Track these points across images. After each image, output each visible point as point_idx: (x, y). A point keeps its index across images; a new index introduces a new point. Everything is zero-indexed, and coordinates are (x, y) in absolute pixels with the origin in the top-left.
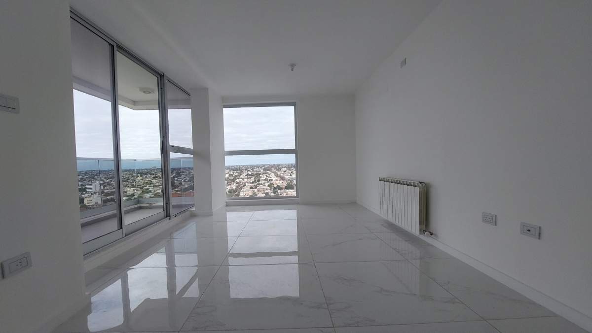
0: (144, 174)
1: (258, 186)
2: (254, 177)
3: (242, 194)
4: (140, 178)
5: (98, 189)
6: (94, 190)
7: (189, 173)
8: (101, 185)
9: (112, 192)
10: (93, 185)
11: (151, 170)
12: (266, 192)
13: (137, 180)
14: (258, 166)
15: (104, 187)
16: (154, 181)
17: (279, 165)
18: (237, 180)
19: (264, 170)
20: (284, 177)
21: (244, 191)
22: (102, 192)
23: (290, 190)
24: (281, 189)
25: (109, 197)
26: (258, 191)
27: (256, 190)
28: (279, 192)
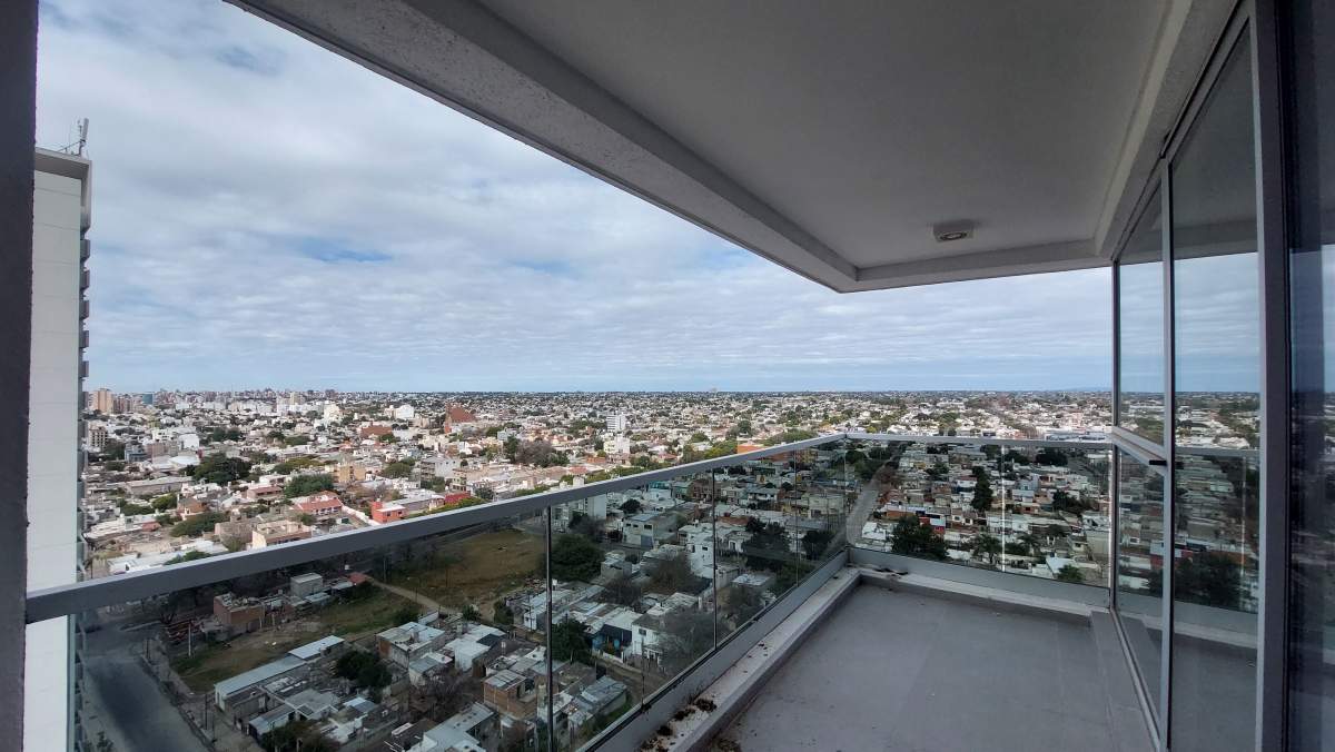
0: (695, 402)
1: (951, 449)
2: (937, 423)
3: (905, 465)
4: (688, 410)
5: (623, 427)
6: (617, 428)
7: (780, 406)
8: (628, 418)
9: (644, 434)
10: (617, 417)
11: (708, 395)
12: (974, 464)
13: (683, 414)
14: (950, 396)
15: (632, 422)
16: (712, 416)
17: (1012, 395)
18: (892, 428)
19: (968, 405)
20: (1033, 430)
21: (909, 457)
22: (629, 433)
23: (1054, 469)
24: (1023, 461)
25: (639, 443)
26: (951, 460)
27: (945, 458)
28: (1015, 468)
